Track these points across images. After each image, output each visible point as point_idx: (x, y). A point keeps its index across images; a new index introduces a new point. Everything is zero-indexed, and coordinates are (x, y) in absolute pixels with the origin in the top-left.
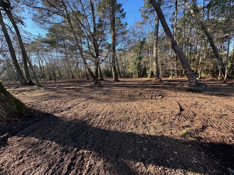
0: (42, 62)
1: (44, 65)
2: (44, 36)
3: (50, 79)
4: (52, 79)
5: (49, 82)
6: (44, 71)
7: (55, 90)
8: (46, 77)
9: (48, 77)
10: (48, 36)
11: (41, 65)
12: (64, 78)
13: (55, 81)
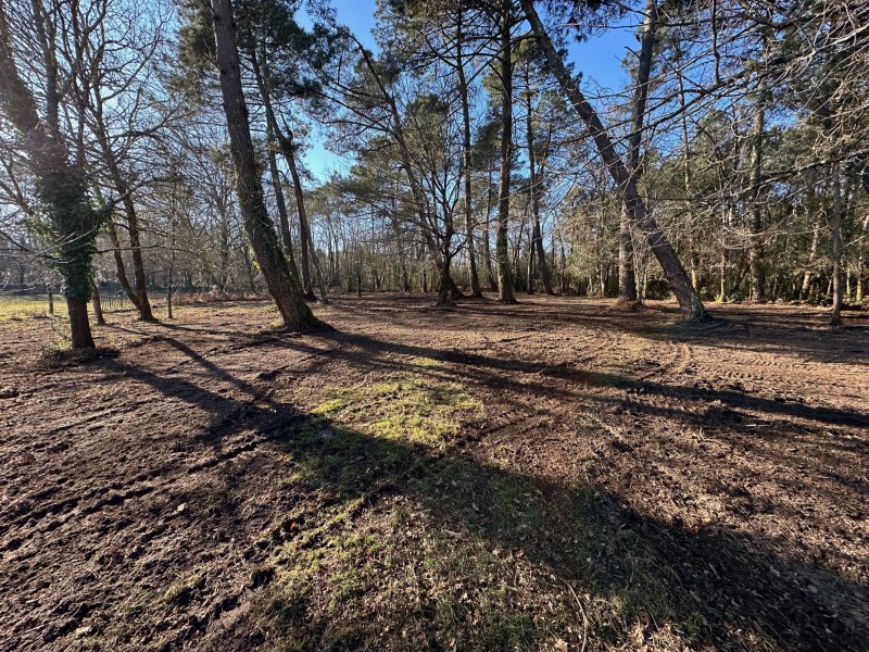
0: (336, 242)
1: (341, 249)
2: (345, 174)
3: (351, 290)
4: (355, 291)
5: (345, 296)
6: (338, 266)
7: (352, 310)
8: (340, 285)
9: (345, 284)
10: (355, 173)
11: (334, 250)
12: (384, 288)
13: (360, 295)
